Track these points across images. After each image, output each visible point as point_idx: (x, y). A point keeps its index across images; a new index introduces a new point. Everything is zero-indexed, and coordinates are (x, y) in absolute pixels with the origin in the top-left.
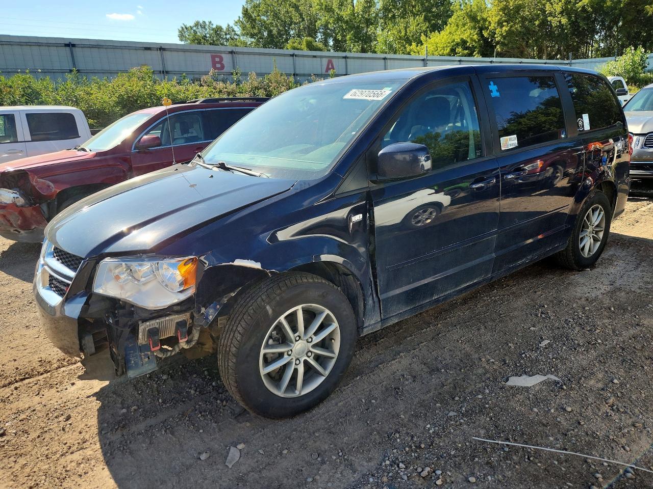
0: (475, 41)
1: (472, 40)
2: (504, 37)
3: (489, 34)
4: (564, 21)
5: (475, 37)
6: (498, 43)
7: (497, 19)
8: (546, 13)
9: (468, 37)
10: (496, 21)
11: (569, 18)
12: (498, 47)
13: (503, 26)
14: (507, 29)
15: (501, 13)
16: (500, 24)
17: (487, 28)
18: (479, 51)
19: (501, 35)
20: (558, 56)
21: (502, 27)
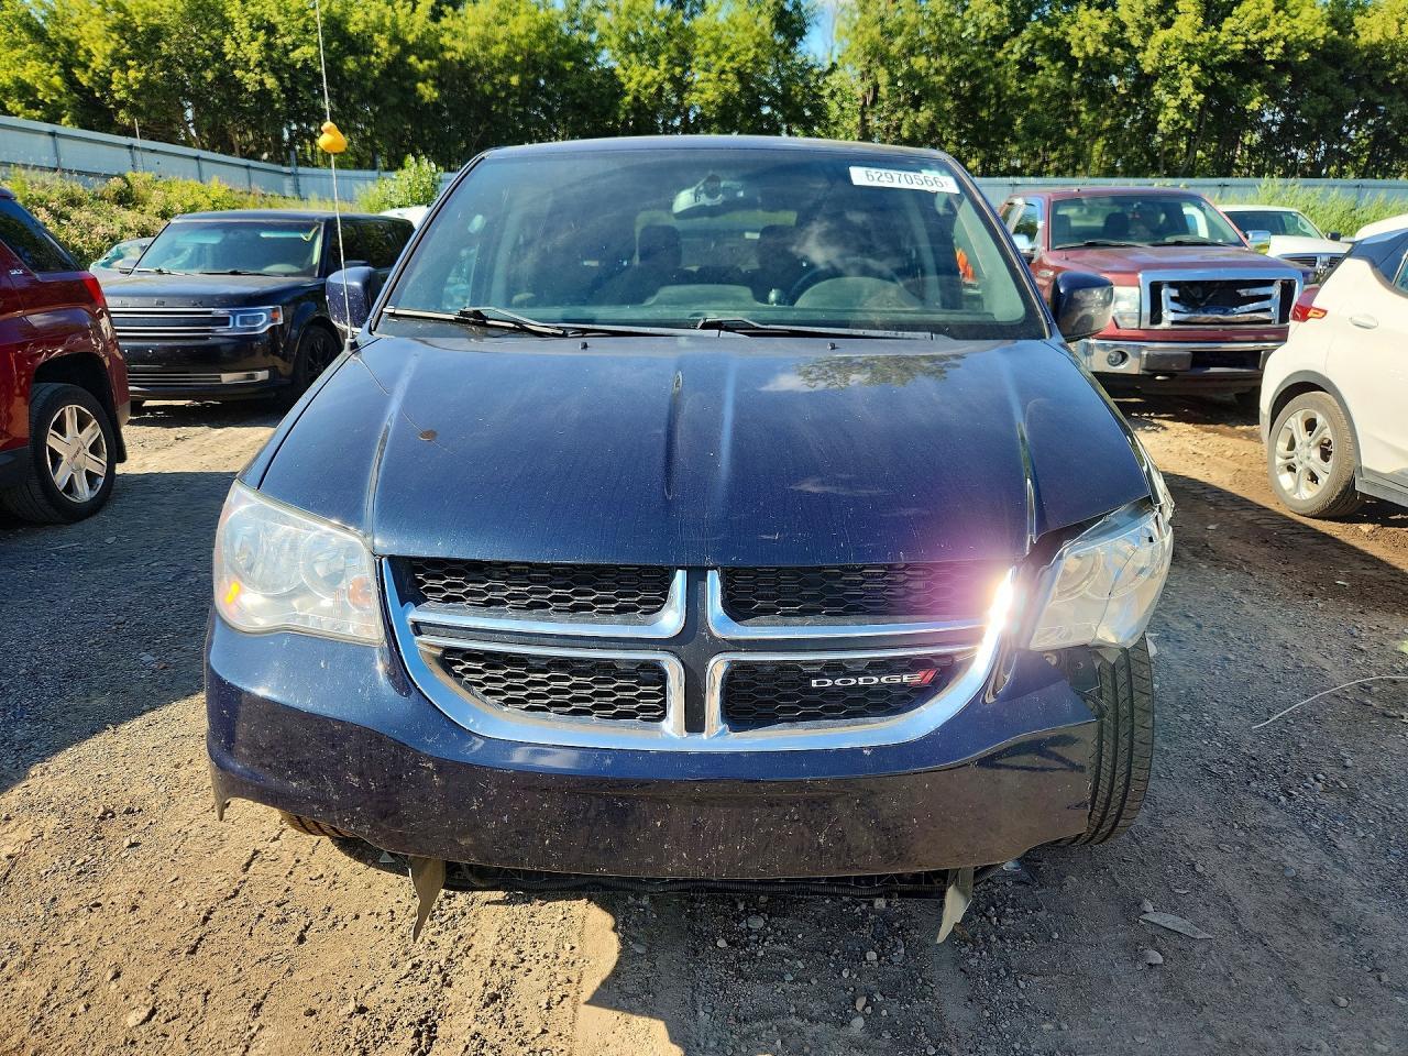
0: (57, 91)
1: (49, 86)
2: (136, 95)
3: (91, 79)
4: (271, 82)
5: (57, 81)
6: (121, 104)
7: (109, 47)
8: (227, 58)
9: (37, 77)
10: (108, 52)
11: (280, 79)
12: (122, 114)
13: (129, 68)
14: (140, 76)
15: (115, 36)
16: (119, 60)
17: (85, 67)
18: (72, 117)
19: (128, 87)
20: (265, 156)
21: (125, 69)
